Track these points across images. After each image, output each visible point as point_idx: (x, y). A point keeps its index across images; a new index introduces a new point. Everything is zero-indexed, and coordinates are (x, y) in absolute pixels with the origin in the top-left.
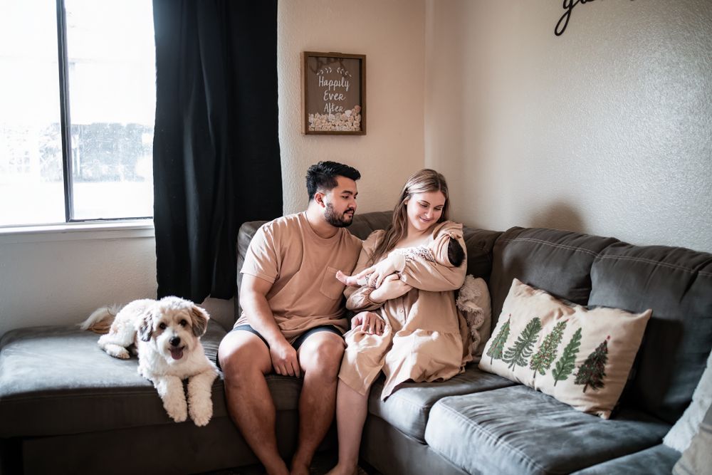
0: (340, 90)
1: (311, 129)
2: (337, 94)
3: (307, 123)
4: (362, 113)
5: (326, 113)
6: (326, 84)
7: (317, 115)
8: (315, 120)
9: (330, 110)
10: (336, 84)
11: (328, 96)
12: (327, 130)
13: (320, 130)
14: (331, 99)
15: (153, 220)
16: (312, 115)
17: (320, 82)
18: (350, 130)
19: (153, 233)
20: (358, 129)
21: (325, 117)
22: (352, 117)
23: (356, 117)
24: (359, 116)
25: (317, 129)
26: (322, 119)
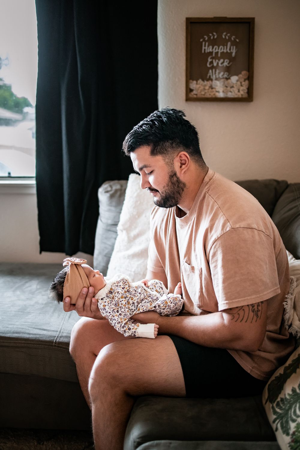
0: (225, 55)
1: (192, 95)
2: (222, 60)
3: (189, 90)
4: (250, 78)
5: (210, 79)
6: (211, 50)
7: (200, 81)
8: (198, 86)
9: (214, 76)
10: (221, 50)
11: (211, 63)
12: (210, 96)
13: (203, 96)
14: (215, 64)
15: (35, 179)
16: (195, 82)
17: (203, 48)
18: (236, 96)
19: (34, 191)
20: (246, 96)
21: (208, 83)
22: (239, 83)
23: (243, 83)
24: (247, 82)
25: (199, 96)
26: (205, 86)
